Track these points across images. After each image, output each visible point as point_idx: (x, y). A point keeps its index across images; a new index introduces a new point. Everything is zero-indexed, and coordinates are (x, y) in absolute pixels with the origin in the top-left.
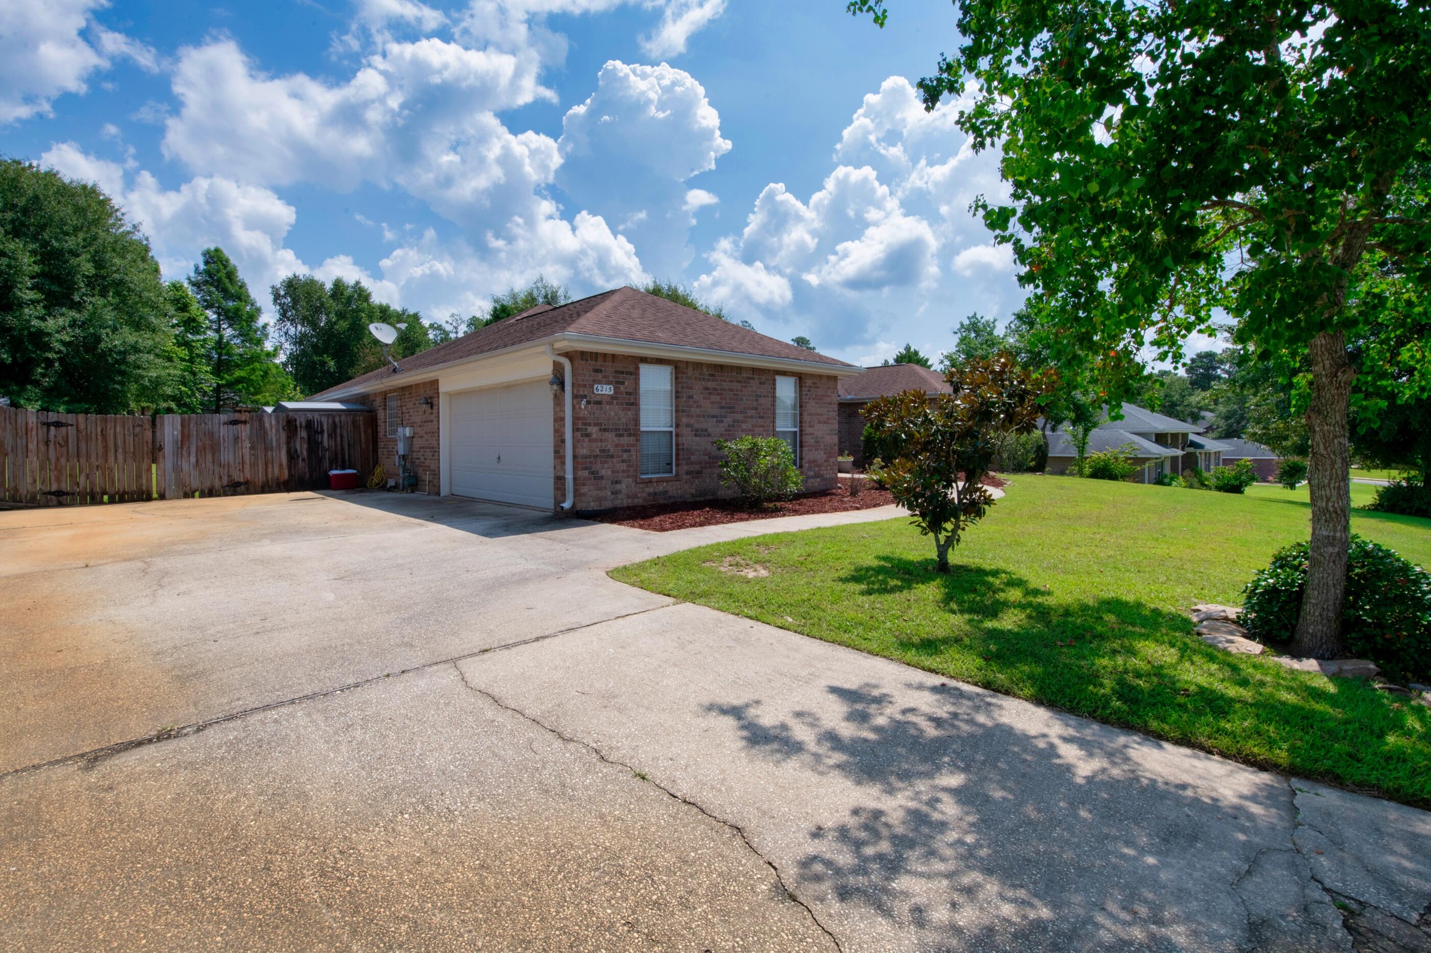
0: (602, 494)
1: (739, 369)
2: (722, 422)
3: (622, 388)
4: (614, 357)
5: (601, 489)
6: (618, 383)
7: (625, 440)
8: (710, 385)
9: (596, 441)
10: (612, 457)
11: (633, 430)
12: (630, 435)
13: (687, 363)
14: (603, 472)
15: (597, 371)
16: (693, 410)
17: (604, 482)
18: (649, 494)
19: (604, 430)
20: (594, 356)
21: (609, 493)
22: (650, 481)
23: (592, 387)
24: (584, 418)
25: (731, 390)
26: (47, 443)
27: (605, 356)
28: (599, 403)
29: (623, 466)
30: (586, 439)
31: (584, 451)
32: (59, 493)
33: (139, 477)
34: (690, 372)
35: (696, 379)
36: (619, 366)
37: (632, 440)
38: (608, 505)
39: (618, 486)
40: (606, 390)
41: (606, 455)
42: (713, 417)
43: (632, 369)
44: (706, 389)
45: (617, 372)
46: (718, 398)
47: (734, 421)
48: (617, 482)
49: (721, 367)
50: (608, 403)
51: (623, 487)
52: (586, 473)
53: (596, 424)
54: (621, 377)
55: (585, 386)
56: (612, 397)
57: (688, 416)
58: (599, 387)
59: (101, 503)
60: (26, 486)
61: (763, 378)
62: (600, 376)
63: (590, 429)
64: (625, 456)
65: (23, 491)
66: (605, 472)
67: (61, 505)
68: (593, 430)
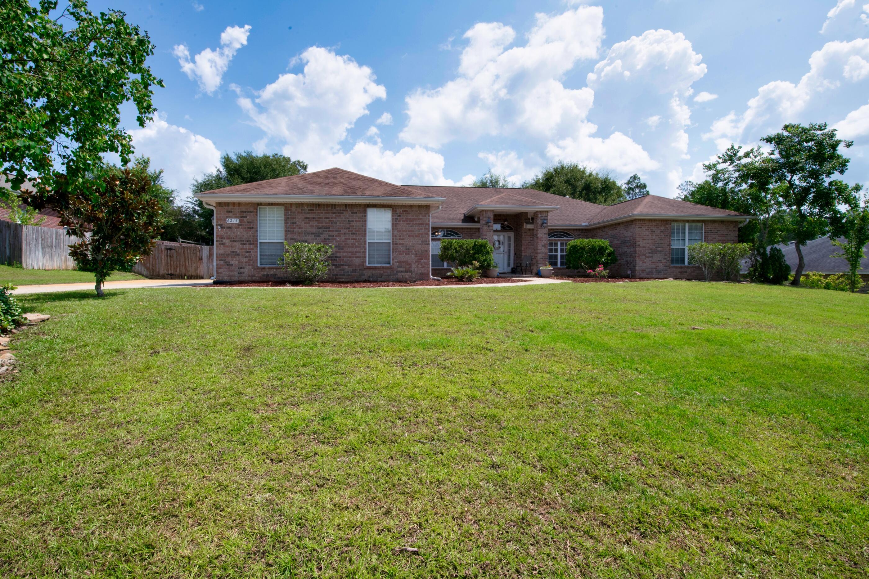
0: (231, 273)
1: (334, 206)
2: (319, 236)
3: (245, 219)
4: (239, 204)
5: (232, 271)
6: (242, 218)
7: (247, 246)
8: (308, 215)
9: (228, 246)
10: (238, 255)
11: (253, 241)
12: (250, 244)
13: (291, 204)
14: (233, 262)
15: (229, 212)
16: (296, 230)
17: (233, 268)
18: (264, 275)
19: (233, 241)
20: (227, 204)
21: (236, 273)
22: (264, 268)
23: (225, 220)
24: (221, 236)
25: (327, 218)
26: (167, 256)
27: (234, 204)
28: (230, 228)
29: (246, 260)
30: (222, 246)
31: (221, 252)
32: (171, 275)
33: (196, 270)
34: (294, 209)
35: (298, 213)
36: (243, 209)
37: (251, 246)
38: (236, 279)
39: (242, 270)
40: (235, 221)
41: (234, 254)
42: (312, 234)
43: (252, 209)
44: (306, 218)
45: (241, 212)
46: (316, 223)
47: (330, 236)
48: (241, 268)
49: (318, 205)
50: (236, 228)
51: (246, 270)
52: (222, 263)
53: (228, 238)
54: (244, 214)
55: (221, 220)
56: (238, 225)
57: (292, 234)
58: (230, 220)
59: (184, 279)
60: (162, 271)
61: (355, 210)
62: (231, 214)
63: (224, 241)
64: (247, 254)
65: (161, 273)
66: (234, 262)
67: (172, 279)
68: (227, 241)
